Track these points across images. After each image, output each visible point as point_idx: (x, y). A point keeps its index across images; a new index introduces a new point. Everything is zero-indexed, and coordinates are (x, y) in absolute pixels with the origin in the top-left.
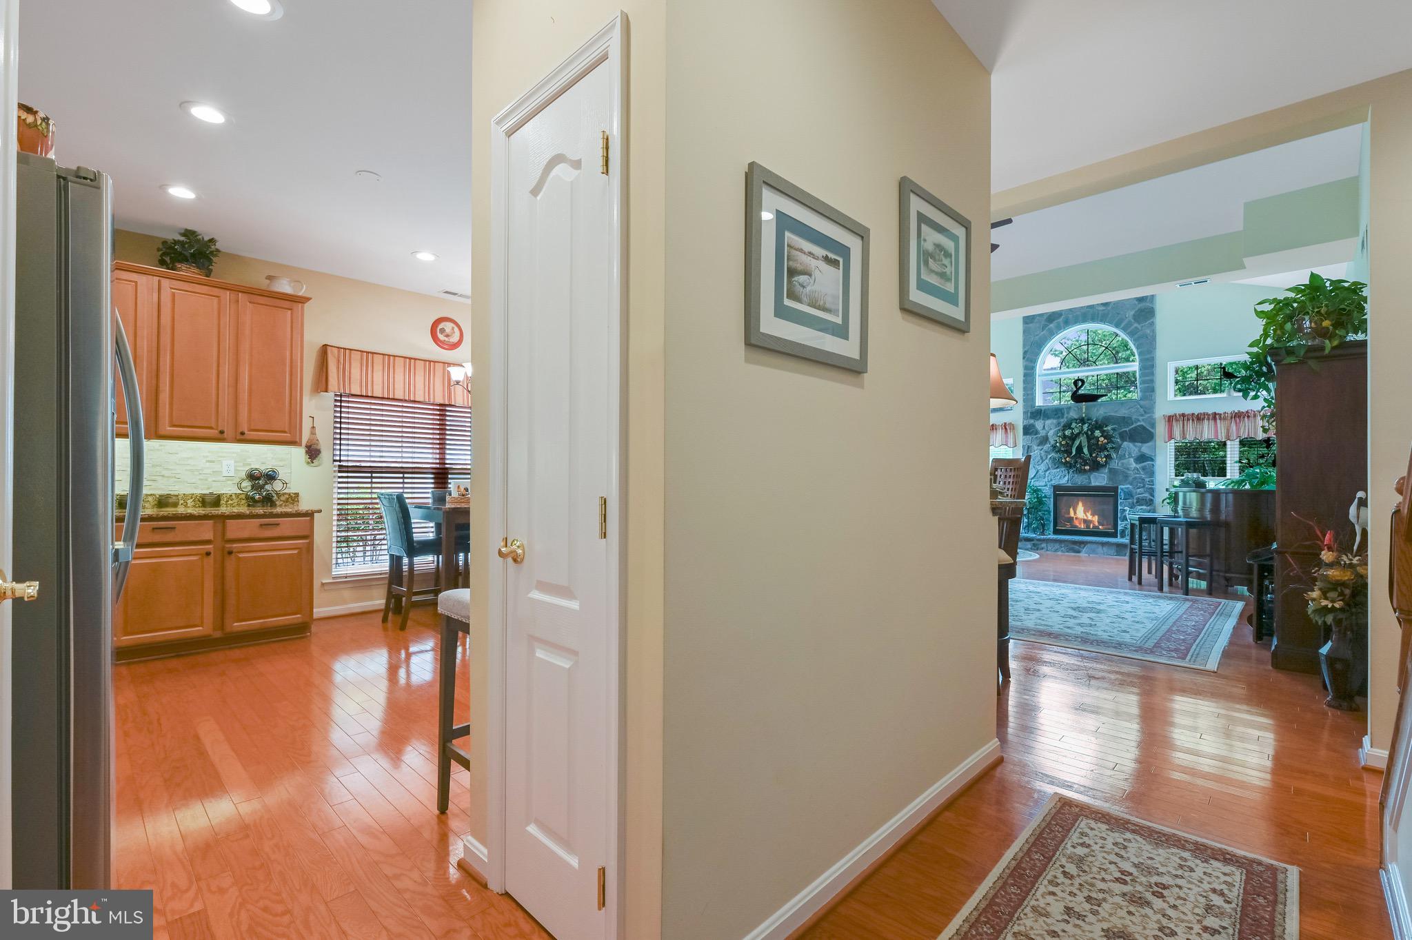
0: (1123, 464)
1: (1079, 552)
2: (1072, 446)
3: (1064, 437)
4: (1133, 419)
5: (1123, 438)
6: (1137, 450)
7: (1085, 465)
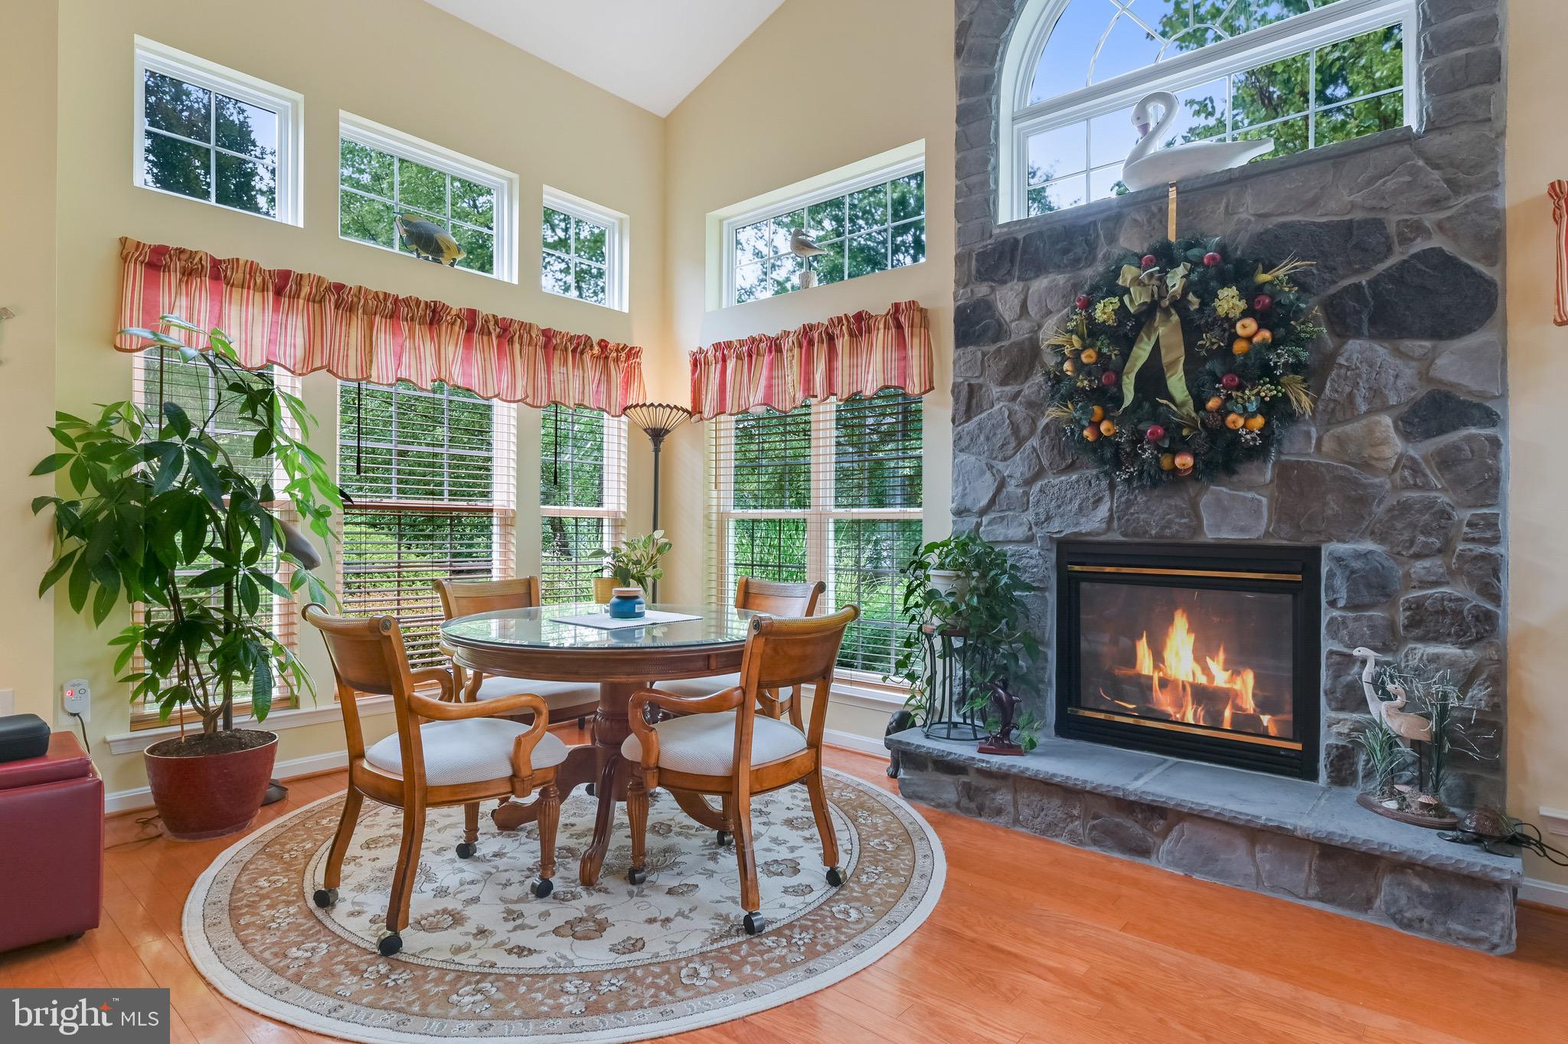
0: (1341, 441)
1: (1145, 852)
2: (1119, 373)
3: (1093, 331)
4: (1392, 229)
5: (1342, 322)
6: (1409, 372)
7: (1173, 452)
